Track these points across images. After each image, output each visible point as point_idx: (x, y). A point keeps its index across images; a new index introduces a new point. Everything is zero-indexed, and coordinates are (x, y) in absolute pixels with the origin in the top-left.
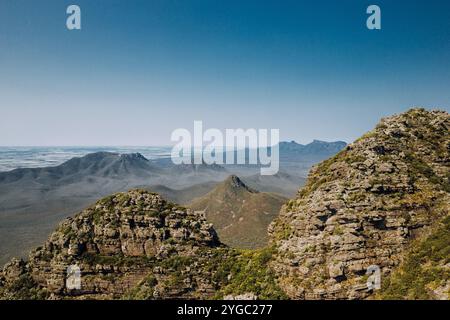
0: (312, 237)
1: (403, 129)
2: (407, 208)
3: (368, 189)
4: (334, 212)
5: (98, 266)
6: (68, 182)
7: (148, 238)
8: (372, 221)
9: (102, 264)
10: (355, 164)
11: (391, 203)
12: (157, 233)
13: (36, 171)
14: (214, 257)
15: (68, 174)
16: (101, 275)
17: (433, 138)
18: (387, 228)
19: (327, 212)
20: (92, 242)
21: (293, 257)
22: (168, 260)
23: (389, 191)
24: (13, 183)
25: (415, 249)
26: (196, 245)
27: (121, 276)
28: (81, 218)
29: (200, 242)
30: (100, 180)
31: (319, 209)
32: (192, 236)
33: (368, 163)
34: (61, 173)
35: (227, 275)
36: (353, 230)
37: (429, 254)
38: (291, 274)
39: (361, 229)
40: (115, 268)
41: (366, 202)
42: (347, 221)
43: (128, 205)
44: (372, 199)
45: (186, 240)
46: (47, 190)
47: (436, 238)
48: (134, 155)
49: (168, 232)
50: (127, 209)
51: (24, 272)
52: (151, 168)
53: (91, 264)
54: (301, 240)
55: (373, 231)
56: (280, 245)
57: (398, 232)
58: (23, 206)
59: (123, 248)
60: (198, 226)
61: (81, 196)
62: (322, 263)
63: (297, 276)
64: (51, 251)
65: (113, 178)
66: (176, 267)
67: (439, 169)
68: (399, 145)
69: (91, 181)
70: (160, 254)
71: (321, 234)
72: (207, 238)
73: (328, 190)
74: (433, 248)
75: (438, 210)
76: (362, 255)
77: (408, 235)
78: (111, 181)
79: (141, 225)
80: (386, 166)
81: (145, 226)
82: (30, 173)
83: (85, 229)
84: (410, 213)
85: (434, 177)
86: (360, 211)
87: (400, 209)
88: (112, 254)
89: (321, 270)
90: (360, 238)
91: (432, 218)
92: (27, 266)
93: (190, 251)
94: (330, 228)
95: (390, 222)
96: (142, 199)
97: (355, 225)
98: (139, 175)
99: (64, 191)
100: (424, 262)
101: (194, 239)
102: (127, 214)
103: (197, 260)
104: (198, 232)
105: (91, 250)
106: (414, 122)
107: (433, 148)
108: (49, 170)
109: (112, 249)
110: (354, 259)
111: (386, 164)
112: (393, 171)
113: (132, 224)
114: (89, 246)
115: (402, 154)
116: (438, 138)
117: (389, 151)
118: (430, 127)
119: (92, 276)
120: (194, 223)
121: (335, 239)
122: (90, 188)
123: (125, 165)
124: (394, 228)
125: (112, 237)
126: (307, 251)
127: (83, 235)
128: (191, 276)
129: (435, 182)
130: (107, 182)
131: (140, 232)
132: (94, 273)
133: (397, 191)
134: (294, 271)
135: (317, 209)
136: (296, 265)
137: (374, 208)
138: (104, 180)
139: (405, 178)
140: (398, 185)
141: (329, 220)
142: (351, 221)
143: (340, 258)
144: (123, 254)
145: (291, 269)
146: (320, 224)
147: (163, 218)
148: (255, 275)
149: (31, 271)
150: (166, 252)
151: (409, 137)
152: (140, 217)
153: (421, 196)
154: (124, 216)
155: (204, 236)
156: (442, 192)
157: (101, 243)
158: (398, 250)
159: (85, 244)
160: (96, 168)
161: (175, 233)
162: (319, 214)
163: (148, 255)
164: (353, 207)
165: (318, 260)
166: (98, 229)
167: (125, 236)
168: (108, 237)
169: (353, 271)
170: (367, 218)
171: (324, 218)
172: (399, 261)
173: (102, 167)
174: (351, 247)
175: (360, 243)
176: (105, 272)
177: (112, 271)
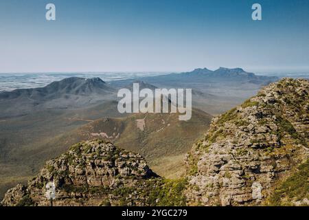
0: (211, 177)
1: (276, 96)
2: (275, 158)
3: (249, 146)
4: (226, 162)
5: (72, 193)
6: (51, 98)
7: (104, 175)
8: (251, 169)
9: (75, 192)
10: (241, 127)
11: (264, 156)
12: (110, 171)
13: (29, 91)
14: (147, 186)
15: (52, 92)
16: (74, 199)
17: (297, 103)
18: (260, 173)
19: (221, 162)
20: (68, 177)
21: (198, 190)
22: (118, 190)
23: (264, 147)
24: (15, 99)
25: (278, 187)
26: (135, 178)
27: (88, 200)
28: (60, 160)
29: (138, 176)
30: (73, 96)
31: (216, 160)
32: (132, 172)
33: (250, 127)
34: (47, 92)
35: (155, 199)
36: (238, 176)
37: (287, 191)
38: (197, 200)
39: (244, 174)
40: (84, 195)
41: (247, 156)
42: (234, 169)
43: (91, 152)
44: (251, 153)
45: (129, 175)
46: (38, 104)
47: (293, 180)
48: (95, 79)
49: (117, 171)
50: (90, 156)
51: (25, 194)
52: (107, 88)
53: (68, 192)
54: (204, 178)
55: (251, 175)
56: (191, 179)
57: (268, 175)
58: (22, 115)
59: (88, 181)
60: (137, 165)
61: (61, 108)
62: (217, 195)
63: (200, 203)
64: (42, 181)
65: (82, 95)
66: (122, 195)
67: (299, 127)
68: (273, 109)
69: (67, 97)
70: (112, 186)
71: (217, 176)
72: (143, 174)
73: (223, 146)
74: (290, 188)
75: (295, 159)
76: (242, 192)
77: (274, 177)
78: (80, 97)
79: (99, 166)
80: (263, 128)
81: (102, 167)
82: (26, 92)
83: (63, 168)
84: (277, 162)
85: (295, 134)
86: (243, 161)
87: (270, 159)
88: (81, 185)
89: (216, 200)
90: (243, 181)
91: (291, 164)
92: (27, 190)
93: (132, 183)
94: (223, 173)
95: (263, 168)
96: (100, 148)
97: (239, 171)
98: (99, 93)
99: (49, 104)
100: (283, 196)
101: (134, 175)
102: (90, 159)
103: (136, 190)
104: (137, 170)
105: (67, 183)
106: (284, 90)
107: (296, 111)
108: (39, 90)
109: (81, 182)
110: (237, 194)
111: (262, 127)
112: (267, 131)
113: (93, 166)
114: (66, 180)
115: (274, 117)
116: (301, 101)
117: (266, 115)
118: (295, 93)
119: (69, 200)
120: (134, 164)
121: (226, 180)
122: (67, 102)
123: (89, 86)
124: (265, 172)
125: (81, 175)
126: (207, 186)
127: (62, 173)
128: (132, 201)
129: (296, 138)
130: (78, 98)
131: (99, 171)
132: (70, 198)
133: (269, 146)
134: (199, 199)
135: (214, 160)
136: (200, 195)
137: (253, 160)
138: (76, 96)
139: (275, 137)
140: (270, 142)
141: (222, 167)
142: (237, 169)
143: (229, 193)
144: (88, 185)
145: (197, 197)
146: (217, 169)
147: (113, 161)
148: (173, 200)
149: (30, 193)
150: (116, 184)
151: (280, 102)
152: (99, 161)
153: (285, 149)
154: (88, 160)
155: (140, 172)
156: (299, 145)
157: (74, 178)
158: (267, 187)
159: (63, 178)
160: (70, 88)
161: (121, 171)
162: (216, 164)
163: (105, 187)
164: (239, 159)
165: (214, 193)
166: (71, 168)
167: (89, 174)
168: (78, 174)
169: (236, 202)
170: (247, 167)
171: (219, 166)
172: (267, 195)
173: (74, 87)
174: (236, 186)
175: (242, 184)
176: (77, 197)
177: (82, 196)
